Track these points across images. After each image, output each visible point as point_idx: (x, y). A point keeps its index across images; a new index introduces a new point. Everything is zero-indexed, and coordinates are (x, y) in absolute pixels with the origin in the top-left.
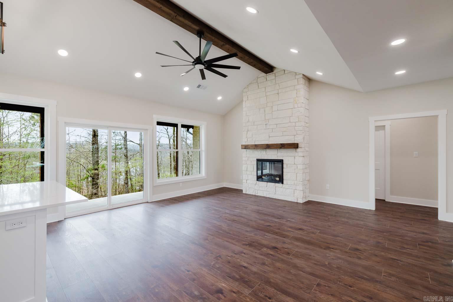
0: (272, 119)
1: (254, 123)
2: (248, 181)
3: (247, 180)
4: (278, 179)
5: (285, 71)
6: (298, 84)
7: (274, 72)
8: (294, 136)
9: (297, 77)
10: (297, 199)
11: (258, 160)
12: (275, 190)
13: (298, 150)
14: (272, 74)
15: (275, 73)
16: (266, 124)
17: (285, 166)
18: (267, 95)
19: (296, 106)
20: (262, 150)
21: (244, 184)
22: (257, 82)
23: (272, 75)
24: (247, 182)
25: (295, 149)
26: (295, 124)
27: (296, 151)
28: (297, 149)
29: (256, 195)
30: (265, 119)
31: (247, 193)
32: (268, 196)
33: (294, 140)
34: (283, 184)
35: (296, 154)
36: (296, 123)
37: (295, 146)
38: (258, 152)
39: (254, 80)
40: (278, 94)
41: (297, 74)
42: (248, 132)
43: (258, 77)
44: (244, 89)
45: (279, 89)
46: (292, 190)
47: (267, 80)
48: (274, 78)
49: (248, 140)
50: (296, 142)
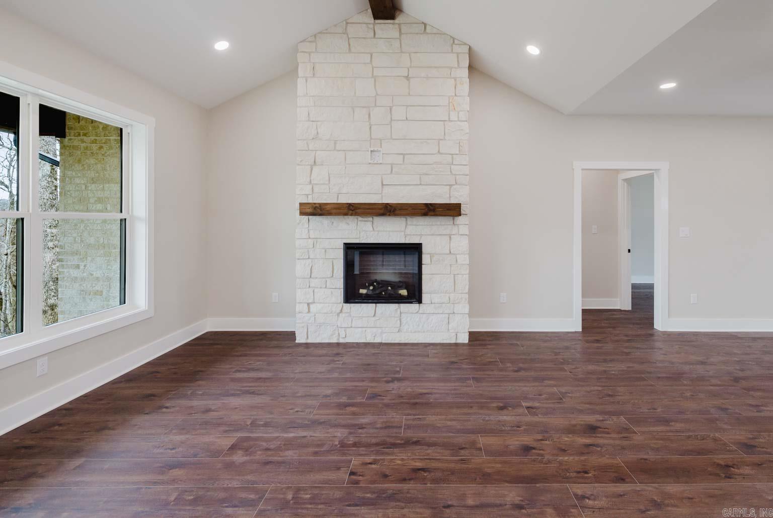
0: (391, 138)
1: (335, 144)
2: (311, 306)
3: (308, 304)
4: (404, 292)
5: (428, 27)
6: (458, 66)
7: (396, 21)
8: (448, 187)
9: (457, 49)
10: (456, 335)
11: (349, 248)
12: (399, 321)
13: (459, 220)
14: (393, 24)
15: (399, 24)
16: (371, 151)
17: (425, 259)
18: (374, 75)
19: (454, 117)
20: (360, 218)
21: (298, 316)
22: (345, 32)
23: (391, 26)
24: (311, 310)
25: (452, 218)
26: (452, 158)
27: (453, 223)
28: (456, 218)
29: (342, 341)
30: (371, 139)
31: (309, 341)
32: (378, 340)
33: (448, 196)
34: (421, 304)
35: (455, 231)
36: (454, 156)
37: (452, 210)
38: (348, 224)
39: (335, 26)
40: (407, 78)
41: (456, 42)
42: (315, 169)
43: (350, 21)
44: (304, 41)
45: (411, 67)
46: (444, 315)
47: (376, 36)
48: (397, 34)
49: (316, 189)
50: (453, 201)
